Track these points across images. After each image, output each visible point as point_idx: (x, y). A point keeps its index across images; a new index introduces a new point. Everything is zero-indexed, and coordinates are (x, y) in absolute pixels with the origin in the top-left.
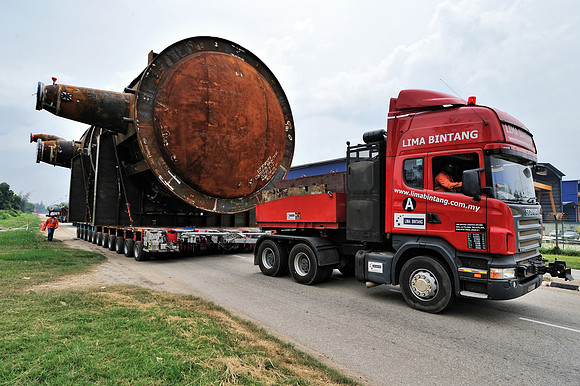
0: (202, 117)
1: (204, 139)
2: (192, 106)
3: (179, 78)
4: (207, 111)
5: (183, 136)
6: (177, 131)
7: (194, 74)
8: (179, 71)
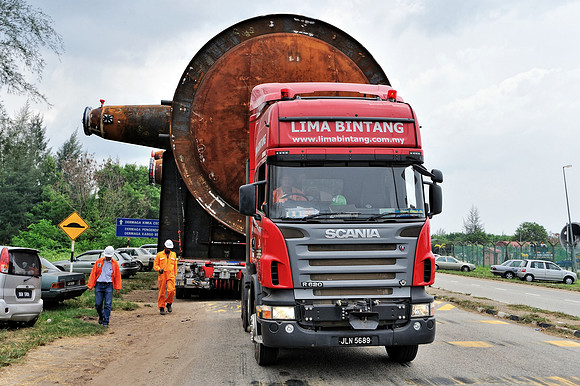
0: (240, 123)
4: (246, 114)
5: (219, 149)
6: (213, 143)
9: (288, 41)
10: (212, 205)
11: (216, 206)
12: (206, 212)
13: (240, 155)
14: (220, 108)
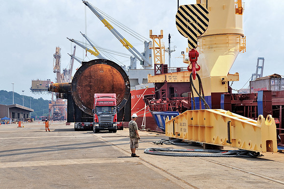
0: (89, 89)
1: (90, 95)
2: (86, 85)
3: (82, 77)
4: (90, 86)
5: (84, 95)
6: (82, 94)
7: (87, 75)
8: (82, 75)
9: (100, 67)
10: (83, 108)
11: (84, 108)
12: (81, 110)
13: (89, 96)
14: (84, 85)
